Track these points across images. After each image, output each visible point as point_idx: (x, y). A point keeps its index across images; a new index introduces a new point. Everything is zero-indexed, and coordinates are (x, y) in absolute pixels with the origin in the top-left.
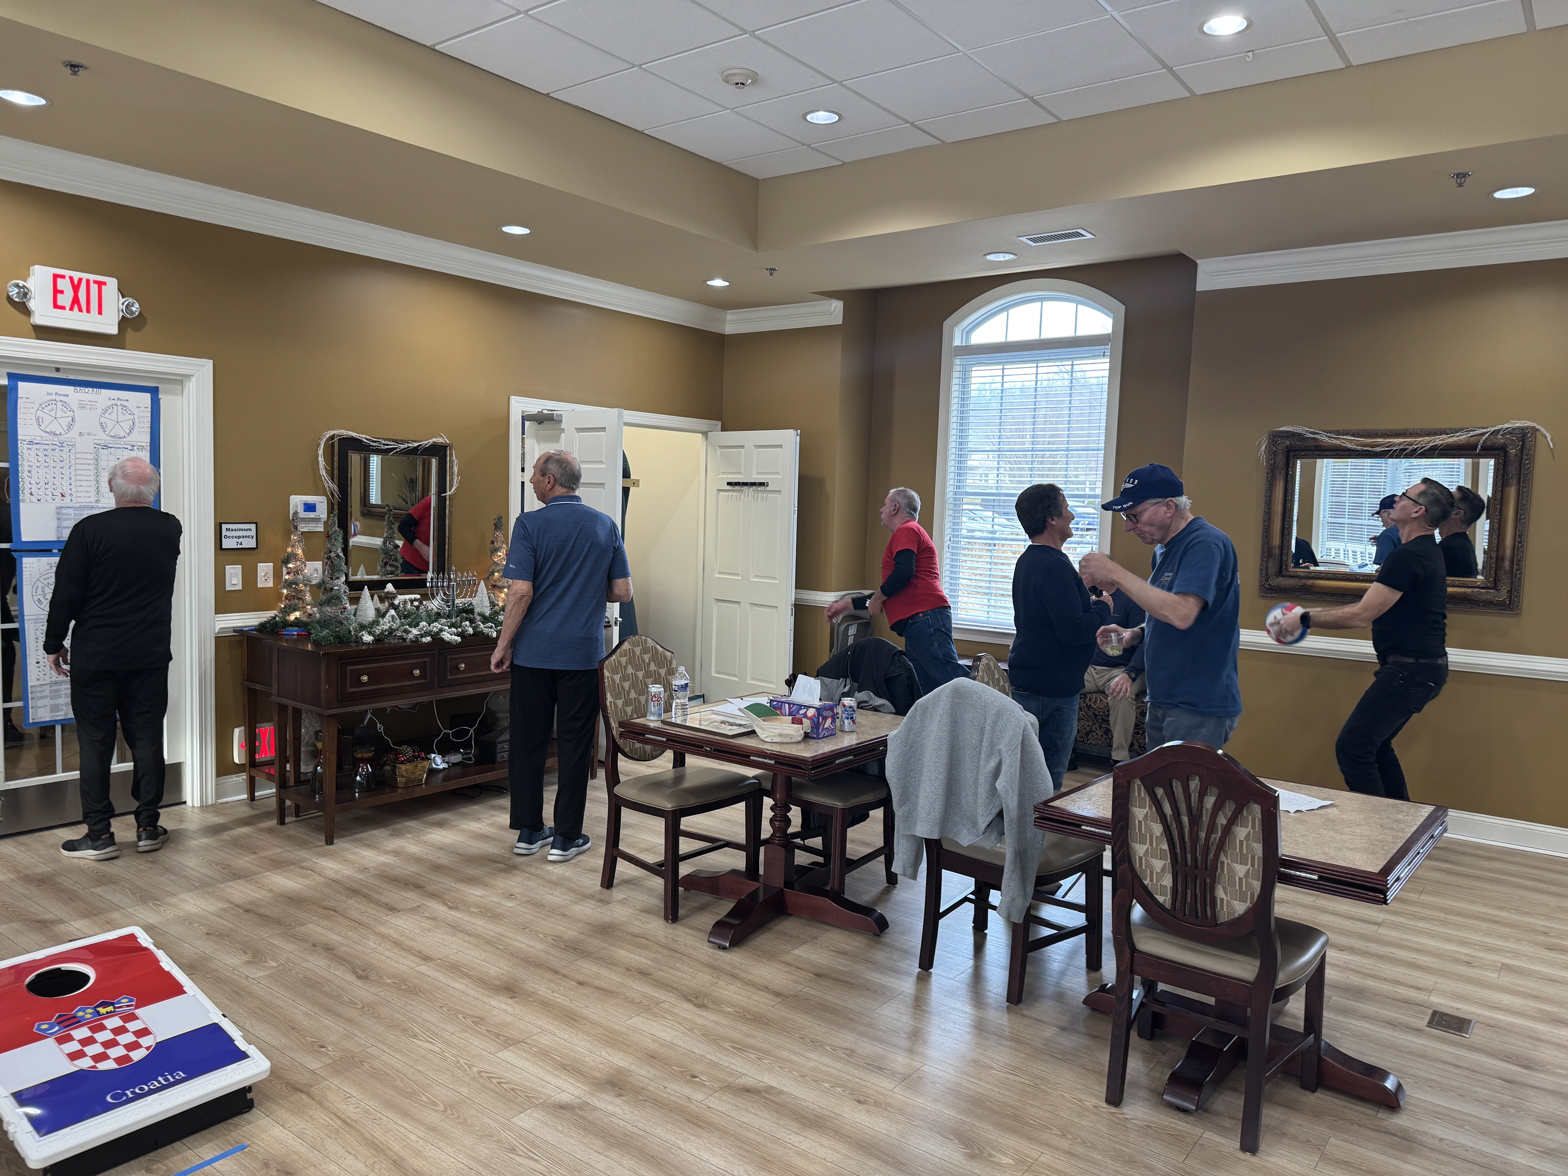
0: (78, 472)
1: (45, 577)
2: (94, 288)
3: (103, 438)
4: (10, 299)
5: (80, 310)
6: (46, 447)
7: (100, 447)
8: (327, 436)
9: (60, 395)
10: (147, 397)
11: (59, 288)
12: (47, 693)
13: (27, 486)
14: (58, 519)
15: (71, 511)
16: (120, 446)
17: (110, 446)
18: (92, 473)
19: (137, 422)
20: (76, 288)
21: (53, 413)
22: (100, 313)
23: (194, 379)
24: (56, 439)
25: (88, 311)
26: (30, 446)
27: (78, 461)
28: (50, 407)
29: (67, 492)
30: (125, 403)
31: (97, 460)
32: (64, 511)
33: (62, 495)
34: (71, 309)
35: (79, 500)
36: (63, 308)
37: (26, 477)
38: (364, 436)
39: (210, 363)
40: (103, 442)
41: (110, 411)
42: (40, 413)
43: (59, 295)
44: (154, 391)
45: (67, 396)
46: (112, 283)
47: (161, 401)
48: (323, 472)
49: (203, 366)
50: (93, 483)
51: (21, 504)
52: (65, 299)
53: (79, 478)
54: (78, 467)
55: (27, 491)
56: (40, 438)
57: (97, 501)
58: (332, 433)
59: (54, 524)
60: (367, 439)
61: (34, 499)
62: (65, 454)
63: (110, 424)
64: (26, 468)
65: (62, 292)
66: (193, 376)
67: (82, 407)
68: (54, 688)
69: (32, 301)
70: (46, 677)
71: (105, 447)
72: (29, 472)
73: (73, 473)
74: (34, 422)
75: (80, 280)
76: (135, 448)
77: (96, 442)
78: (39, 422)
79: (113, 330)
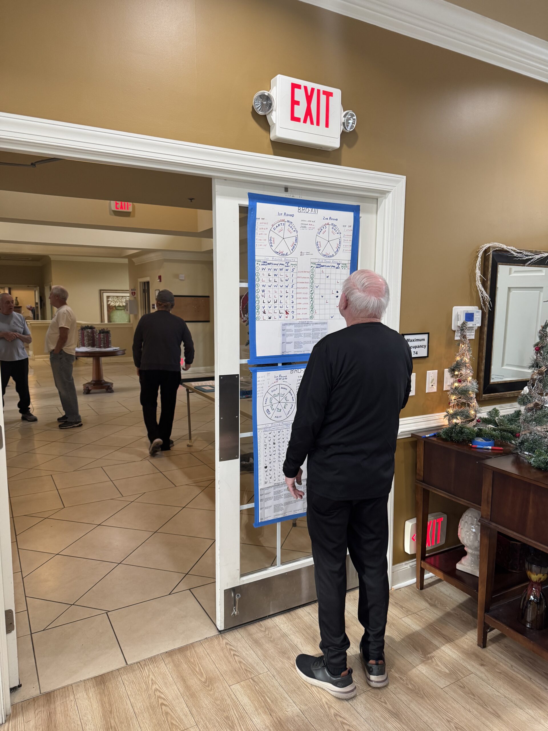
0: (299, 291)
1: (272, 389)
2: (323, 98)
3: (318, 257)
4: (254, 113)
5: (312, 123)
6: (275, 267)
7: (315, 266)
8: (484, 249)
9: (288, 215)
10: (350, 215)
11: (296, 99)
12: (272, 495)
13: (261, 305)
14: (283, 335)
15: (292, 327)
16: (329, 264)
17: (322, 264)
18: (308, 291)
19: (342, 239)
20: (309, 99)
21: (281, 234)
22: (327, 125)
23: (390, 195)
24: (283, 259)
25: (318, 124)
26: (264, 267)
27: (299, 280)
28: (279, 228)
29: (290, 310)
30: (334, 222)
31: (312, 278)
32: (288, 327)
33: (287, 313)
34: (305, 121)
35: (299, 317)
36: (298, 120)
37: (261, 296)
38: (512, 248)
39: (403, 179)
40: (317, 261)
41: (324, 230)
42: (272, 234)
43: (296, 106)
44: (356, 210)
45: (292, 216)
46: (337, 93)
47: (361, 220)
48: (479, 284)
49: (398, 182)
50: (308, 301)
51: (257, 322)
52: (300, 111)
53: (299, 296)
54: (299, 285)
55: (261, 310)
56: (271, 258)
57: (311, 317)
58: (487, 246)
59: (280, 340)
60: (514, 251)
61: (266, 316)
62: (289, 274)
63: (323, 243)
64: (261, 288)
65: (298, 103)
66: (389, 192)
67: (304, 227)
68: (277, 490)
69: (274, 113)
70: (271, 480)
71: (319, 266)
72: (263, 291)
73: (295, 292)
74: (267, 243)
75: (313, 90)
76: (340, 266)
77: (313, 261)
78: (271, 241)
79: (336, 143)
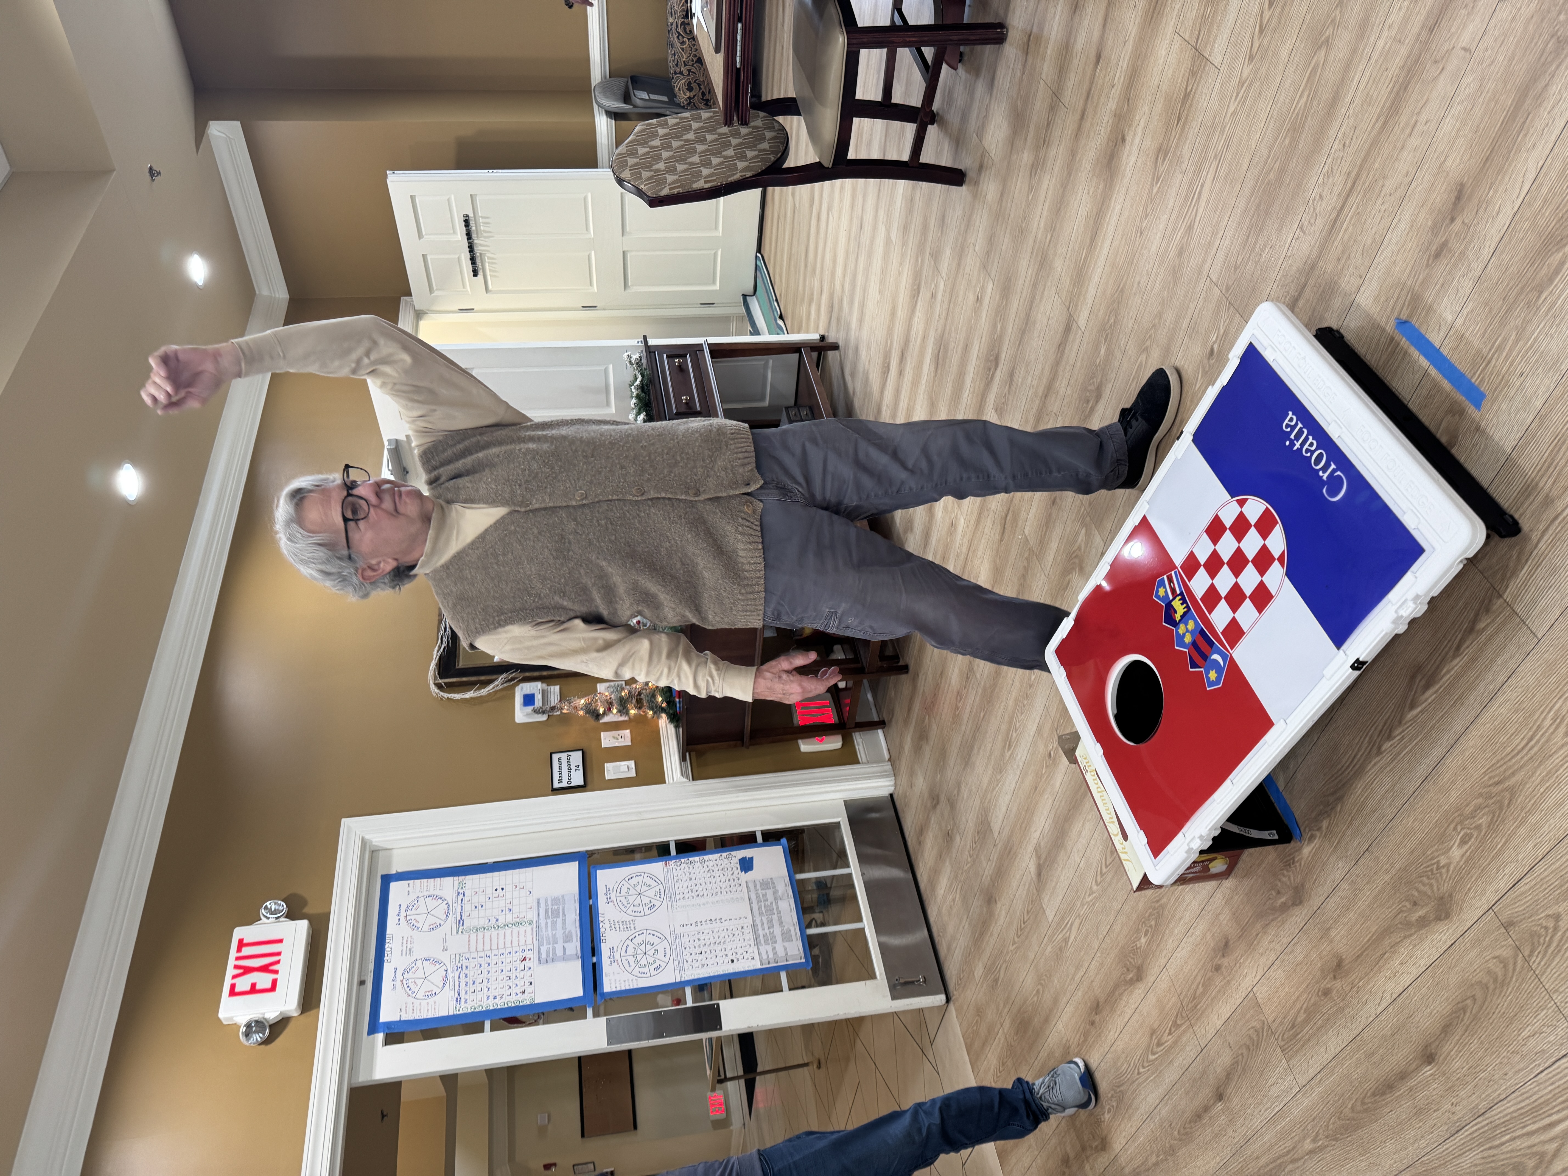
0: (494, 947)
1: (626, 966)
2: (246, 951)
3: (449, 926)
4: (267, 1042)
5: (278, 962)
6: (463, 984)
7: (461, 928)
8: (437, 691)
9: (395, 976)
10: (394, 886)
11: (248, 988)
12: (769, 948)
13: (514, 998)
14: (554, 960)
15: (543, 949)
16: (459, 907)
17: (459, 918)
18: (494, 933)
19: (425, 893)
20: (248, 970)
21: (419, 982)
22: (281, 941)
23: (367, 837)
24: (452, 975)
25: (279, 954)
26: (463, 1001)
27: (480, 948)
28: (412, 986)
29: (520, 955)
30: (403, 908)
31: (478, 929)
32: (544, 956)
33: (524, 959)
34: (276, 972)
35: (529, 941)
36: (274, 982)
37: (502, 1000)
38: (435, 652)
39: (346, 822)
40: (454, 926)
41: (414, 922)
42: (420, 995)
43: (258, 987)
44: (387, 880)
45: (396, 970)
46: (240, 933)
47: (400, 870)
48: (484, 692)
49: (349, 828)
50: (508, 931)
51: (536, 1002)
52: (263, 980)
53: (501, 945)
54: (487, 947)
55: (521, 997)
56: (452, 993)
57: (530, 923)
58: (433, 687)
59: (560, 965)
60: (440, 648)
61: (529, 989)
62: (472, 963)
63: (431, 920)
64: (491, 1001)
65: (253, 985)
66: (363, 839)
67: (410, 951)
68: (762, 941)
69: (267, 1016)
70: (750, 951)
71: (461, 922)
72: (495, 998)
73: (496, 952)
74: (431, 1001)
75: (236, 967)
76: (461, 891)
77: (454, 932)
78: (430, 995)
79: (303, 925)
